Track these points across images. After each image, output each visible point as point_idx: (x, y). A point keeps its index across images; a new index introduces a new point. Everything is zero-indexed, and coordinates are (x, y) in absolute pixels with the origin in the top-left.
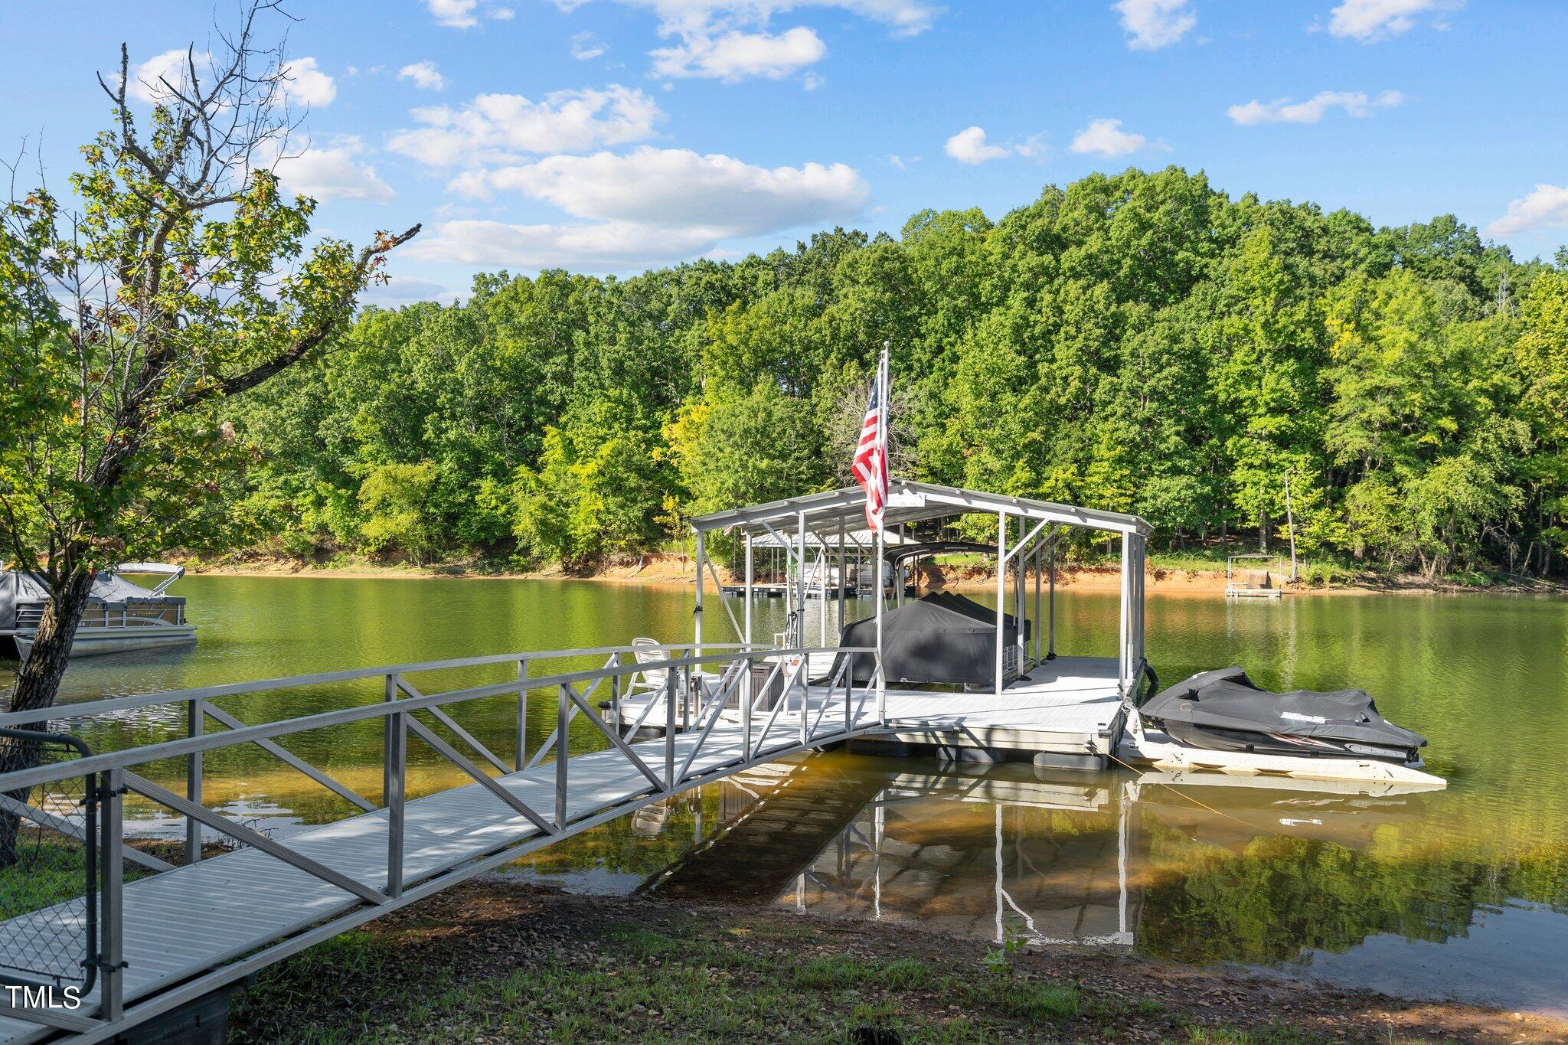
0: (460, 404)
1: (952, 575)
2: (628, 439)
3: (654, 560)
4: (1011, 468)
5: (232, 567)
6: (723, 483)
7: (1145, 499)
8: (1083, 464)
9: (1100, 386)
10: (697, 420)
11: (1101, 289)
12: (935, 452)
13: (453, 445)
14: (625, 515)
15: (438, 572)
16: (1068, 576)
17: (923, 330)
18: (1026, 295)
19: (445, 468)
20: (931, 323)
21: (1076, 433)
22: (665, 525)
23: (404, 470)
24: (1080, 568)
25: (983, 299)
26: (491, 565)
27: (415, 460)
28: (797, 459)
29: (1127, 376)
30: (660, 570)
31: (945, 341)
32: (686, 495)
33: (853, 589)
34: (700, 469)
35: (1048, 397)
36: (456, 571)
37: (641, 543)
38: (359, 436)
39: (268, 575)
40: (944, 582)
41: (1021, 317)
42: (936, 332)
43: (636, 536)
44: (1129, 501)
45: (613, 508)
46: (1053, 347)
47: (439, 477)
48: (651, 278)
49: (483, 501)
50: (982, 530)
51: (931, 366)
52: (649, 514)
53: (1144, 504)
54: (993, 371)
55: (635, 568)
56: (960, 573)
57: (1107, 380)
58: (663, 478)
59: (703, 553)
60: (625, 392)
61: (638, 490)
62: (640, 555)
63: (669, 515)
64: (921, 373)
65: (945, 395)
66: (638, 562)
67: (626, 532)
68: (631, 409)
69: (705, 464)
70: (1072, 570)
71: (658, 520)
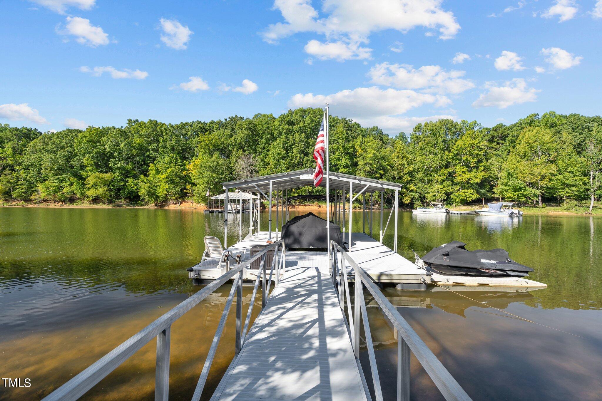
0: (122, 156)
2: (176, 168)
3: (183, 203)
6: (204, 181)
10: (197, 164)
11: (303, 135)
13: (119, 168)
14: (175, 189)
15: (113, 206)
16: (297, 207)
17: (260, 143)
18: (285, 135)
19: (116, 175)
20: (261, 141)
22: (187, 193)
23: (102, 175)
25: (275, 136)
26: (131, 204)
27: (106, 172)
28: (226, 175)
30: (185, 205)
31: (265, 146)
32: (194, 184)
33: (243, 211)
35: (292, 161)
36: (120, 206)
37: (180, 198)
38: (86, 164)
39: (51, 207)
41: (284, 141)
42: (263, 144)
43: (178, 196)
45: (171, 188)
46: (293, 149)
47: (114, 177)
48: (183, 124)
49: (129, 185)
51: (262, 152)
52: (182, 190)
54: (278, 154)
55: (178, 205)
57: (306, 158)
58: (186, 180)
59: (198, 201)
60: (175, 155)
61: (179, 182)
62: (179, 201)
63: (188, 190)
64: (259, 154)
65: (266, 160)
66: (179, 203)
67: (175, 195)
68: (177, 160)
69: (199, 176)
70: (298, 205)
71: (185, 191)
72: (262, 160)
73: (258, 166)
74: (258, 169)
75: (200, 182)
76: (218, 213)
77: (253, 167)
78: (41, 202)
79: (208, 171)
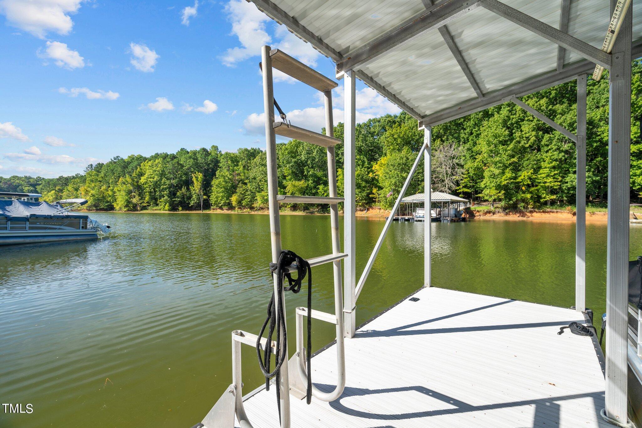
0: (314, 164)
1: (478, 214)
2: (362, 171)
3: (370, 209)
4: (503, 173)
5: (257, 212)
6: (391, 182)
7: (567, 183)
8: (537, 170)
9: (545, 138)
10: (383, 163)
11: (543, 101)
12: (472, 168)
13: (312, 176)
14: (361, 195)
15: (307, 213)
16: (529, 214)
17: (465, 127)
18: (509, 108)
19: (310, 182)
20: (468, 124)
21: (533, 158)
22: (373, 198)
23: (297, 183)
24: (535, 211)
25: (490, 113)
26: (323, 211)
27: (300, 180)
28: (418, 173)
29: (557, 133)
30: (372, 213)
31: (474, 130)
32: (381, 188)
33: (439, 218)
34: (384, 178)
35: (520, 145)
36: (312, 213)
37: (367, 204)
38: (286, 174)
39: (265, 214)
40: (475, 216)
41: (507, 116)
42: (470, 127)
43: (364, 201)
44: (559, 184)
45: (357, 193)
46: (521, 126)
47: (308, 185)
48: (370, 121)
49: (320, 192)
50: (491, 196)
51: (468, 140)
52: (368, 195)
53: (566, 184)
54: (496, 136)
55: (365, 212)
56: (481, 213)
57: (547, 136)
58: (373, 183)
59: (385, 206)
60: (362, 156)
61: (365, 187)
62: (366, 207)
63: (374, 194)
64: (465, 143)
65: (474, 149)
66: (365, 210)
67: (361, 200)
68: (363, 162)
69: (385, 176)
70: (531, 212)
71: (371, 196)
72: (468, 149)
73: (464, 158)
74: (462, 163)
75: (386, 184)
76: (403, 221)
77: (456, 161)
78: (259, 210)
79: (396, 170)
